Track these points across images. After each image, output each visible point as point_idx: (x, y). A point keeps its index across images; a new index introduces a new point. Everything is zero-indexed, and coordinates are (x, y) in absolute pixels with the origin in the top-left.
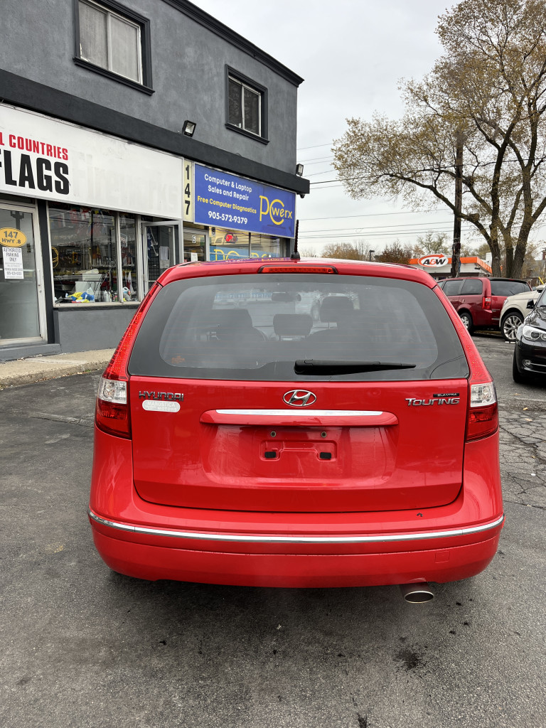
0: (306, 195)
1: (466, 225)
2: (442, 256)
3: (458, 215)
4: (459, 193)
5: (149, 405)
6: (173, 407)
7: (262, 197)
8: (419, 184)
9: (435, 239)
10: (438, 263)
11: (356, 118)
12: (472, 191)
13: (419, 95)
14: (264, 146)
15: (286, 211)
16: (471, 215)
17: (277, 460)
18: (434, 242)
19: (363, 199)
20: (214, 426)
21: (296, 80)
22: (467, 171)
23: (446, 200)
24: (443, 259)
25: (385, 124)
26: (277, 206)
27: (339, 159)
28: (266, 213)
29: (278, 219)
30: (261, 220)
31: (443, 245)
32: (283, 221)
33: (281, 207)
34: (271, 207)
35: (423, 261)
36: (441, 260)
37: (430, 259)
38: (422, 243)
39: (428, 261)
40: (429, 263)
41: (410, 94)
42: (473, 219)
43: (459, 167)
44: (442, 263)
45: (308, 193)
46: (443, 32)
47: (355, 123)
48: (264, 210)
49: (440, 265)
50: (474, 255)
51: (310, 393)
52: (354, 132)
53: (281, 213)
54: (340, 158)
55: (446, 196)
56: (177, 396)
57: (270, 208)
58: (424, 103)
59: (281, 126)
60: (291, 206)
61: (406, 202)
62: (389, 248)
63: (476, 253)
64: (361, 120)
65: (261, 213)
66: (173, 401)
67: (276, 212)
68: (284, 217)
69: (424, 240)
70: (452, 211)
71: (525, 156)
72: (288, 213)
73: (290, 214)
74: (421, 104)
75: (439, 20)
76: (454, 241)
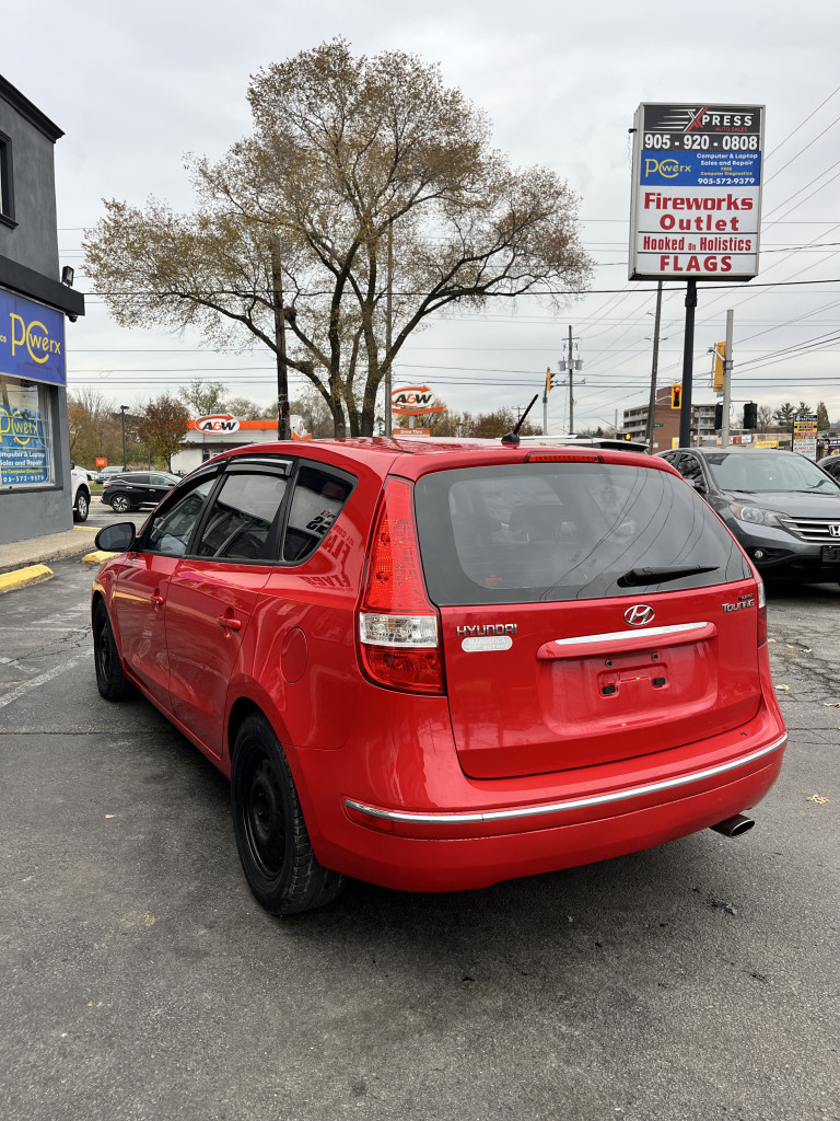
0: (79, 317)
1: (293, 376)
2: (229, 418)
3: (283, 362)
4: (280, 331)
5: (471, 645)
6: (503, 643)
7: (13, 316)
8: (225, 312)
9: (206, 391)
10: (224, 429)
11: (119, 200)
12: (295, 328)
13: (215, 181)
14: (9, 230)
15: (52, 342)
16: (302, 363)
17: (616, 694)
18: (205, 396)
19: (136, 328)
20: (548, 662)
21: (53, 132)
22: (287, 300)
23: (266, 339)
24: (232, 422)
25: (168, 217)
26: (36, 331)
27: (94, 261)
28: (21, 343)
29: (41, 354)
30: (13, 354)
31: (218, 400)
32: (47, 357)
33: (43, 335)
34: (26, 332)
35: (202, 425)
36: (229, 424)
37: (213, 421)
38: (187, 396)
39: (209, 424)
40: (211, 428)
41: (202, 178)
42: (305, 368)
43: (278, 294)
44: (231, 429)
45: (83, 314)
46: (255, 98)
47: (119, 208)
48: (18, 338)
49: (227, 431)
50: (266, 417)
51: (649, 608)
52: (116, 222)
53: (44, 343)
54: (95, 259)
55: (266, 333)
56: (509, 627)
57: (26, 334)
58: (223, 196)
59: (33, 200)
60: (59, 335)
61: (205, 338)
62: (155, 403)
63: (269, 415)
64: (128, 205)
65: (14, 342)
66: (504, 634)
67: (36, 342)
68: (48, 352)
69: (189, 392)
70: (275, 355)
71: (364, 288)
72: (54, 344)
73: (58, 346)
74: (218, 195)
75: (252, 81)
76: (280, 399)
